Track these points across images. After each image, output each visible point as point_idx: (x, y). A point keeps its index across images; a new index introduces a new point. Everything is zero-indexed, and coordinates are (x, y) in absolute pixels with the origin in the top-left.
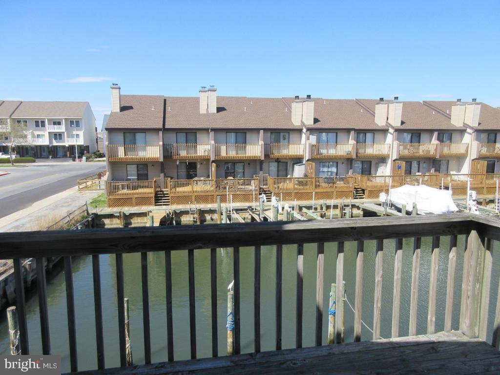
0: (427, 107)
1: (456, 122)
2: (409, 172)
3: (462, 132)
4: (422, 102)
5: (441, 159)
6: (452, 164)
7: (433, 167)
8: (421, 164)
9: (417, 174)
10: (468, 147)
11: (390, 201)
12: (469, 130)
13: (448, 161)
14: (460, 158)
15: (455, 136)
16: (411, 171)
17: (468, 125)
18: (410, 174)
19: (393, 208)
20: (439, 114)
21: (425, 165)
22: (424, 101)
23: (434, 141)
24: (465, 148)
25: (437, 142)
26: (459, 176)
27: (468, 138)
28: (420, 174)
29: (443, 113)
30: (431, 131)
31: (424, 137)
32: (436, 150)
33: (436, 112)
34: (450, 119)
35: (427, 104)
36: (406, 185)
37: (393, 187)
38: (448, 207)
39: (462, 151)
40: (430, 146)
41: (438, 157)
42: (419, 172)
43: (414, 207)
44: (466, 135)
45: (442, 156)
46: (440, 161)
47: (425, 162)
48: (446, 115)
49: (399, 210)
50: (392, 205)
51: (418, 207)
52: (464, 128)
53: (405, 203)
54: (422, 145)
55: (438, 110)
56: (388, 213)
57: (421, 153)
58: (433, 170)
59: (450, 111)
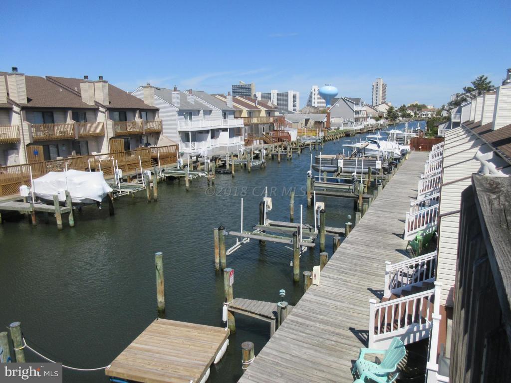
0: (51, 84)
1: (88, 100)
2: (48, 157)
3: (95, 110)
4: (45, 78)
5: (80, 140)
6: (91, 144)
7: (73, 150)
8: (60, 148)
9: (58, 158)
10: (103, 126)
11: (34, 193)
12: (101, 109)
13: (87, 141)
14: (98, 138)
15: (89, 115)
16: (50, 156)
17: (100, 104)
18: (50, 159)
19: (39, 202)
20: (67, 92)
21: (64, 148)
22: (46, 77)
23: (70, 121)
24: (101, 127)
25: (73, 122)
26: (101, 156)
27: (102, 117)
28: (61, 158)
29: (72, 91)
30: (64, 110)
31: (57, 116)
32: (73, 130)
33: (64, 90)
34: (81, 97)
35: (50, 80)
36: (50, 173)
37: (35, 177)
38: (103, 189)
39: (98, 130)
40: (67, 126)
41: (77, 138)
42: (59, 156)
43: (67, 196)
44: (100, 114)
45: (81, 137)
46: (79, 142)
47: (63, 145)
48: (74, 92)
49: (50, 203)
50: (38, 198)
51: (72, 195)
52: (96, 107)
53: (55, 193)
54: (57, 125)
55: (65, 87)
56: (36, 208)
57: (57, 134)
58: (73, 153)
59: (79, 88)
